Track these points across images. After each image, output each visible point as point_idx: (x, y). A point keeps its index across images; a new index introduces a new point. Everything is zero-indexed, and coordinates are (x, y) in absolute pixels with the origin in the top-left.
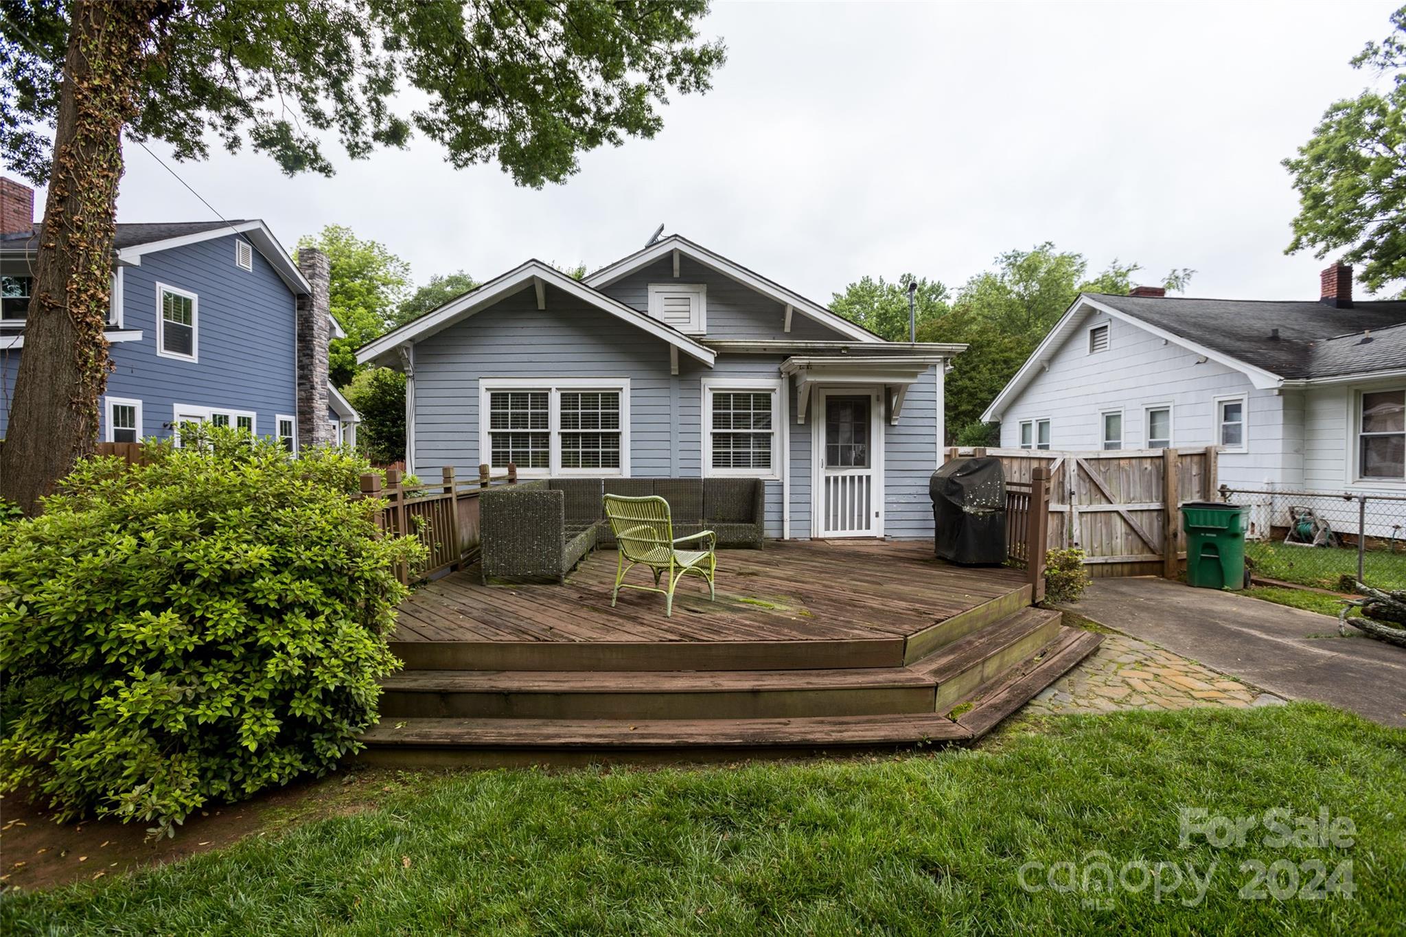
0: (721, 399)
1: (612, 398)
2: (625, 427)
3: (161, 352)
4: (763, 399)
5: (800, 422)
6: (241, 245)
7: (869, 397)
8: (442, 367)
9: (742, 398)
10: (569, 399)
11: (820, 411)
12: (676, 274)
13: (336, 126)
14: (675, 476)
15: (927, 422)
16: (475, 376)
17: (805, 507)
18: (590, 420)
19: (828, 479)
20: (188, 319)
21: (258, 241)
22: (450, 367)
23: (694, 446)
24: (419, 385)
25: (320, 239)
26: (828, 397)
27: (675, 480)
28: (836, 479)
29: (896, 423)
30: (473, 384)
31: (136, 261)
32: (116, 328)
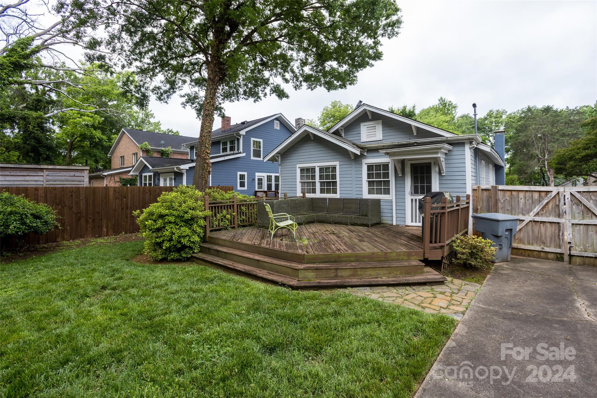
0: (370, 167)
1: (334, 168)
2: (338, 179)
3: (252, 158)
4: (386, 166)
5: (400, 175)
6: (276, 121)
7: (430, 163)
8: (288, 161)
9: (378, 166)
10: (321, 169)
11: (408, 170)
12: (370, 118)
13: (291, 81)
14: (354, 197)
15: (461, 173)
16: (295, 163)
17: (403, 212)
18: (327, 177)
19: (412, 200)
20: (260, 147)
21: (280, 119)
22: (290, 161)
23: (360, 186)
24: (283, 167)
25: (330, 107)
26: (411, 164)
27: (354, 199)
28: (416, 200)
29: (444, 174)
30: (294, 166)
31: (244, 134)
32: (240, 153)
